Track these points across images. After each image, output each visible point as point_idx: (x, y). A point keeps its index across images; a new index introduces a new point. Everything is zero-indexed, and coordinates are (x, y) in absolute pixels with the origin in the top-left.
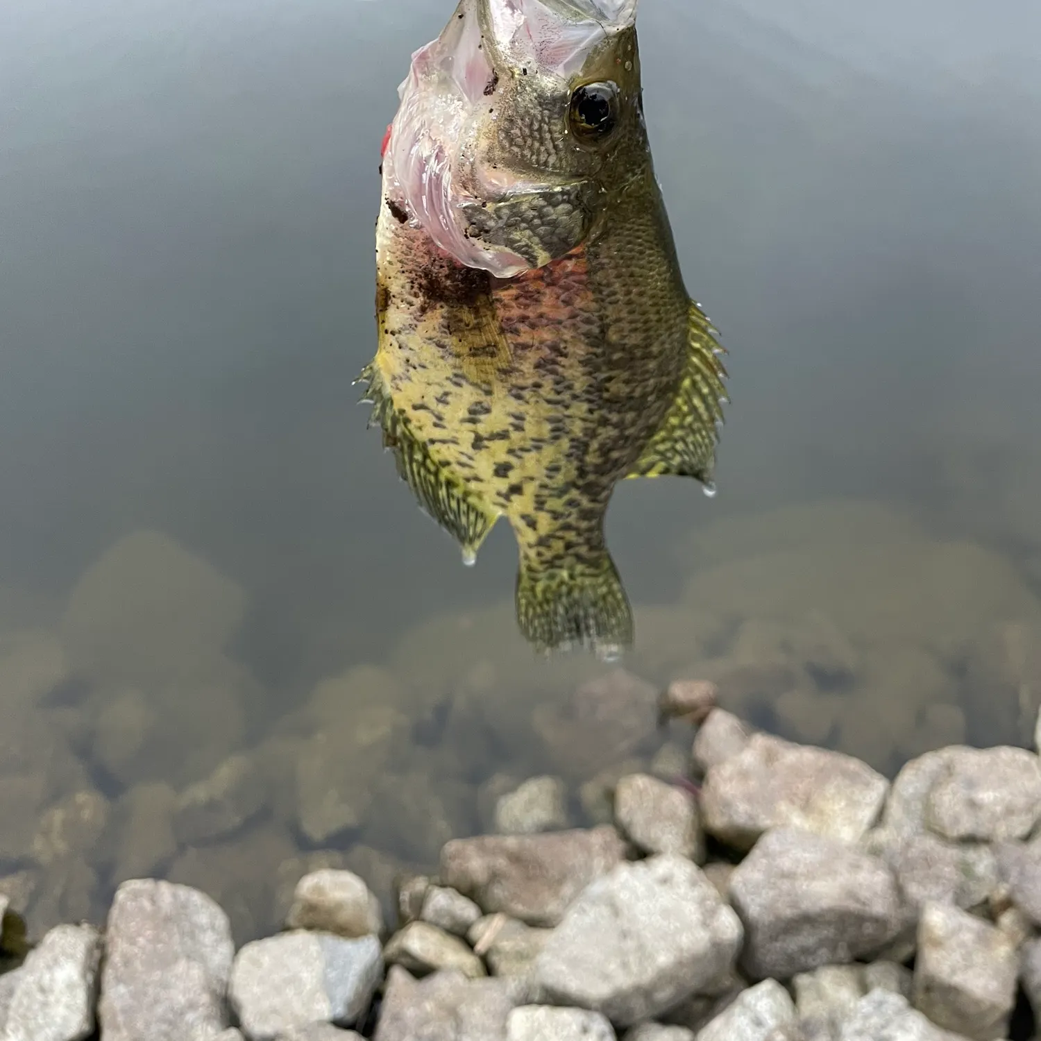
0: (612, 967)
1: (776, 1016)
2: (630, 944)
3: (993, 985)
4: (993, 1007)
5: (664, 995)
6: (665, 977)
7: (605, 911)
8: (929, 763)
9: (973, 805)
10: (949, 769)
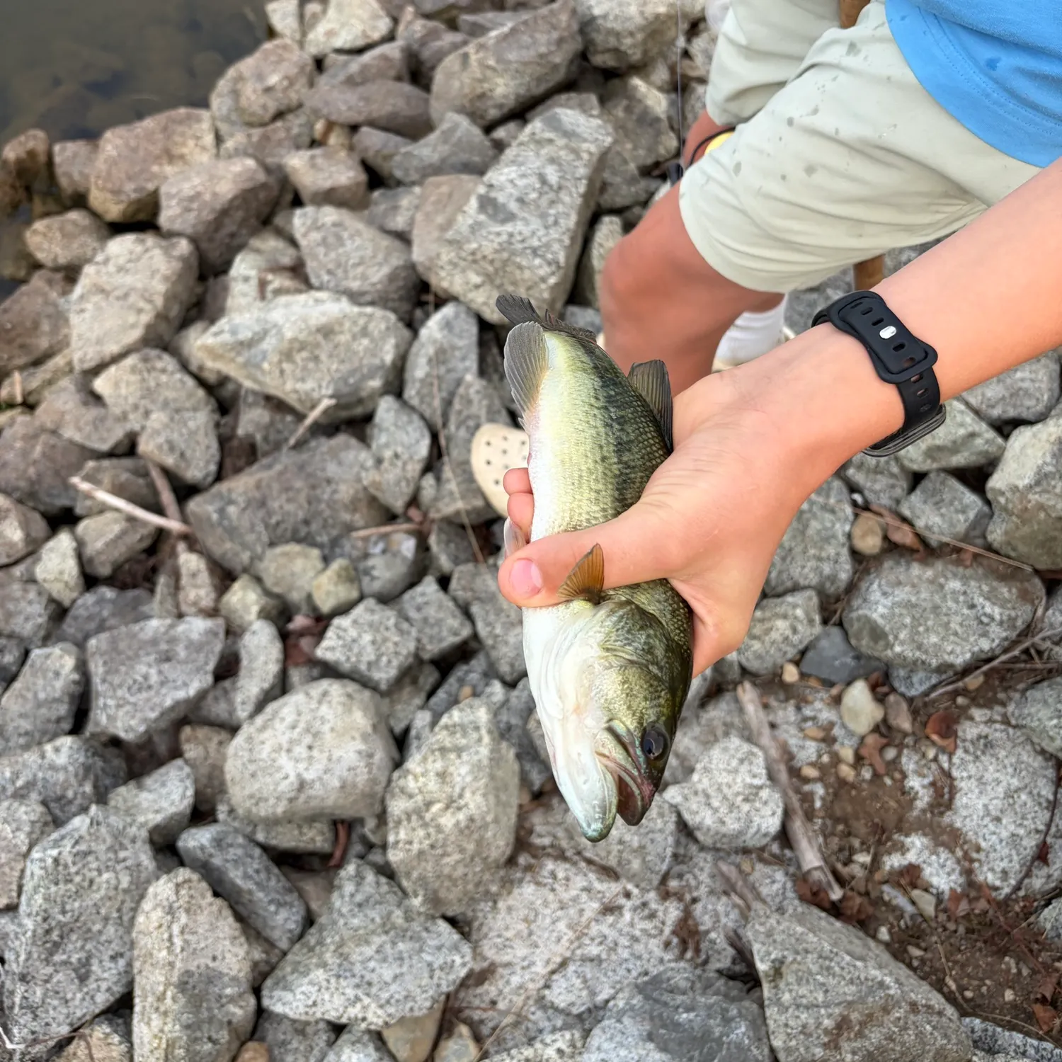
0: (132, 319)
1: (252, 268)
2: (132, 299)
3: (351, 174)
4: (358, 184)
5: (175, 311)
6: (170, 298)
7: (97, 298)
8: (223, 85)
9: (268, 90)
10: (240, 78)
